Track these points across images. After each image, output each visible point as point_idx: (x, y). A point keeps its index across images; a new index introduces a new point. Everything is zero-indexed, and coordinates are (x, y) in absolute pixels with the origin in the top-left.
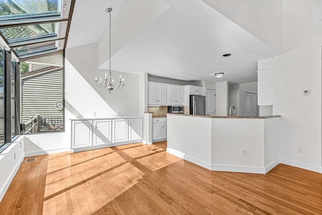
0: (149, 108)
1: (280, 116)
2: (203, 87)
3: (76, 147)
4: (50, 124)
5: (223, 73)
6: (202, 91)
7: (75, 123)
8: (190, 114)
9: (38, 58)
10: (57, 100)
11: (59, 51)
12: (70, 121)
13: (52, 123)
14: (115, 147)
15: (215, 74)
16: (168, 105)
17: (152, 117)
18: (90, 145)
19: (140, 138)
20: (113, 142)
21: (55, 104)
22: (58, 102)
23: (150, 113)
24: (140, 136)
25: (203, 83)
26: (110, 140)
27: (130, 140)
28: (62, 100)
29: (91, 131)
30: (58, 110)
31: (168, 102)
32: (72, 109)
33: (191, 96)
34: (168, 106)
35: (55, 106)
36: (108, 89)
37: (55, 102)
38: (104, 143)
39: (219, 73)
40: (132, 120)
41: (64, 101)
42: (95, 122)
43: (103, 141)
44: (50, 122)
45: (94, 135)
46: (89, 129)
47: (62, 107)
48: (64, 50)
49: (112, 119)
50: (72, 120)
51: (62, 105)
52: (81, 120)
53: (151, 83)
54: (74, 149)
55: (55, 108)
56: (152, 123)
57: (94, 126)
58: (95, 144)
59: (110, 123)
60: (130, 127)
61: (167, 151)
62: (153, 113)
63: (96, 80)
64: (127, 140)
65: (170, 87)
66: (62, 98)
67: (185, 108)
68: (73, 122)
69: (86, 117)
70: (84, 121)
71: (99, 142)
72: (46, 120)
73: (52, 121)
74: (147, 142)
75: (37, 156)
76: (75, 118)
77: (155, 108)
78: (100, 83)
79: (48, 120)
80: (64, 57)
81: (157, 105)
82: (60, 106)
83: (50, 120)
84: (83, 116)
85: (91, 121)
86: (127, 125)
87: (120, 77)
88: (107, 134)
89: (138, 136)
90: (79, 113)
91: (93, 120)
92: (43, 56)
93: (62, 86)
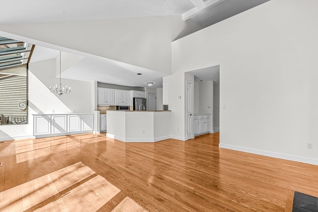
0: (99, 107)
1: (171, 111)
2: (145, 91)
3: (37, 134)
4: (13, 122)
5: (153, 83)
6: (144, 95)
7: (36, 117)
8: (134, 110)
9: (5, 70)
10: (20, 100)
11: (23, 64)
12: (33, 116)
13: (15, 121)
14: (70, 135)
15: (147, 83)
16: (115, 105)
17: (100, 114)
18: (49, 133)
19: (91, 129)
20: (68, 131)
21: (18, 104)
22: (21, 103)
23: (98, 111)
24: (91, 128)
25: (145, 89)
26: (66, 130)
27: (82, 130)
28: (26, 100)
29: (50, 124)
30: (22, 110)
31: (115, 103)
32: (34, 108)
33: (134, 99)
34: (117, 106)
35: (18, 106)
36: (59, 94)
37: (19, 102)
38: (60, 132)
39: (149, 83)
40: (84, 115)
41: (28, 101)
42: (53, 117)
43: (60, 131)
44: (13, 120)
45: (53, 126)
46: (48, 122)
47: (25, 107)
48: (27, 64)
49: (67, 115)
50: (34, 115)
51: (25, 105)
52: (41, 115)
53: (100, 89)
54: (36, 136)
55: (19, 107)
56: (100, 118)
57: (53, 119)
58: (53, 133)
59: (66, 117)
60: (82, 121)
61: (106, 136)
62: (100, 110)
63: (50, 88)
64: (80, 130)
65: (117, 92)
66: (26, 99)
67: (130, 107)
68: (35, 117)
69: (46, 113)
70: (44, 115)
71: (56, 131)
72: (9, 118)
73: (15, 119)
74: (96, 132)
75: (6, 141)
76: (36, 113)
77: (106, 107)
78: (54, 90)
79: (11, 118)
80: (28, 69)
81: (106, 105)
82: (23, 106)
83: (13, 118)
84: (43, 112)
85: (50, 116)
86: (80, 119)
87: (67, 87)
88: (63, 126)
89: (90, 128)
90: (40, 111)
91: (51, 115)
92: (10, 68)
93: (26, 90)
